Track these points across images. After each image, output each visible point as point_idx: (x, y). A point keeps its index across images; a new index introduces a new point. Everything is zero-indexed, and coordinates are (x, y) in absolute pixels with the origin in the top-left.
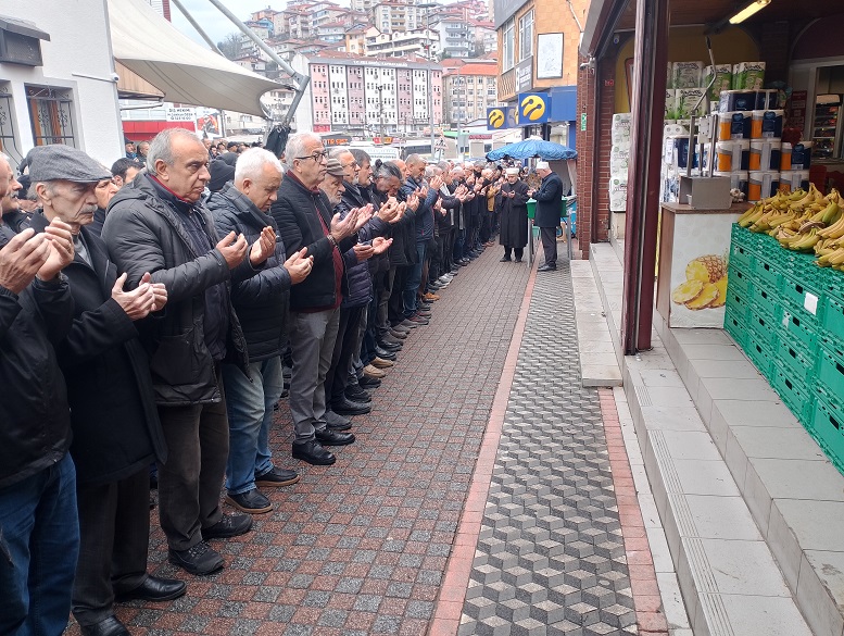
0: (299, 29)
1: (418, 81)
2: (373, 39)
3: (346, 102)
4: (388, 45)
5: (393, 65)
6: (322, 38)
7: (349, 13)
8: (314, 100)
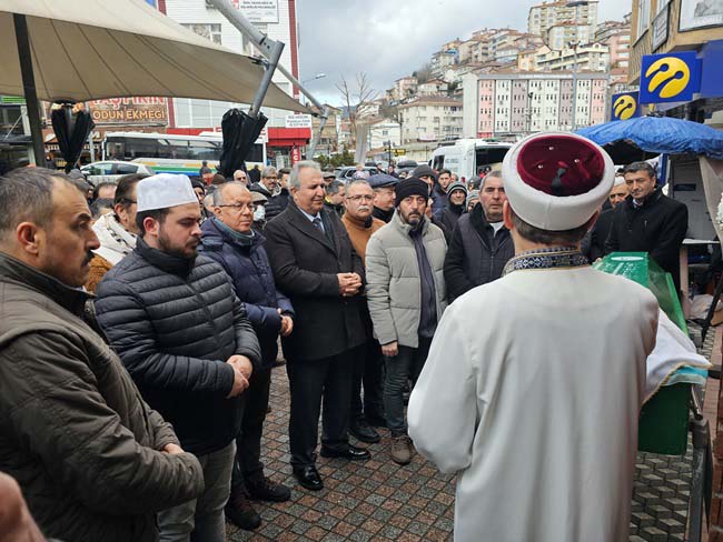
0: (480, 55)
1: (581, 90)
2: (544, 55)
3: (509, 112)
4: (558, 60)
5: (559, 76)
6: (498, 60)
7: (525, 36)
8: (479, 111)
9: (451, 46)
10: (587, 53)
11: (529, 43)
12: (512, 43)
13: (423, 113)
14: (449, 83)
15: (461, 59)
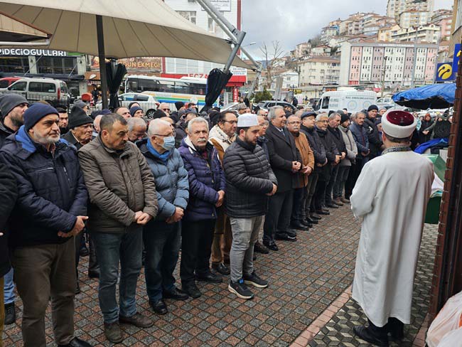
0: (353, 29)
3: (370, 68)
4: (405, 35)
6: (365, 34)
7: (384, 18)
8: (351, 67)
9: (335, 23)
10: (425, 30)
11: (386, 23)
12: (375, 23)
13: (313, 67)
14: (331, 48)
15: (340, 32)
